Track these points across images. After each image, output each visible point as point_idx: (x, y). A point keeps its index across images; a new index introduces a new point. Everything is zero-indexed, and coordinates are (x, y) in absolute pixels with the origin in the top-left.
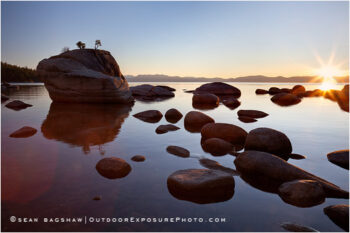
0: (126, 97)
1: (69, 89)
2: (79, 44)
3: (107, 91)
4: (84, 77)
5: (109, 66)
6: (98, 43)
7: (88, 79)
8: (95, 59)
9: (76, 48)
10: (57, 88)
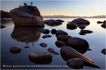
0: (41, 24)
1: (20, 21)
2: (25, 4)
3: (34, 22)
4: (25, 17)
5: (36, 12)
6: (32, 3)
7: (27, 17)
8: (31, 10)
9: (24, 5)
10: (16, 20)
